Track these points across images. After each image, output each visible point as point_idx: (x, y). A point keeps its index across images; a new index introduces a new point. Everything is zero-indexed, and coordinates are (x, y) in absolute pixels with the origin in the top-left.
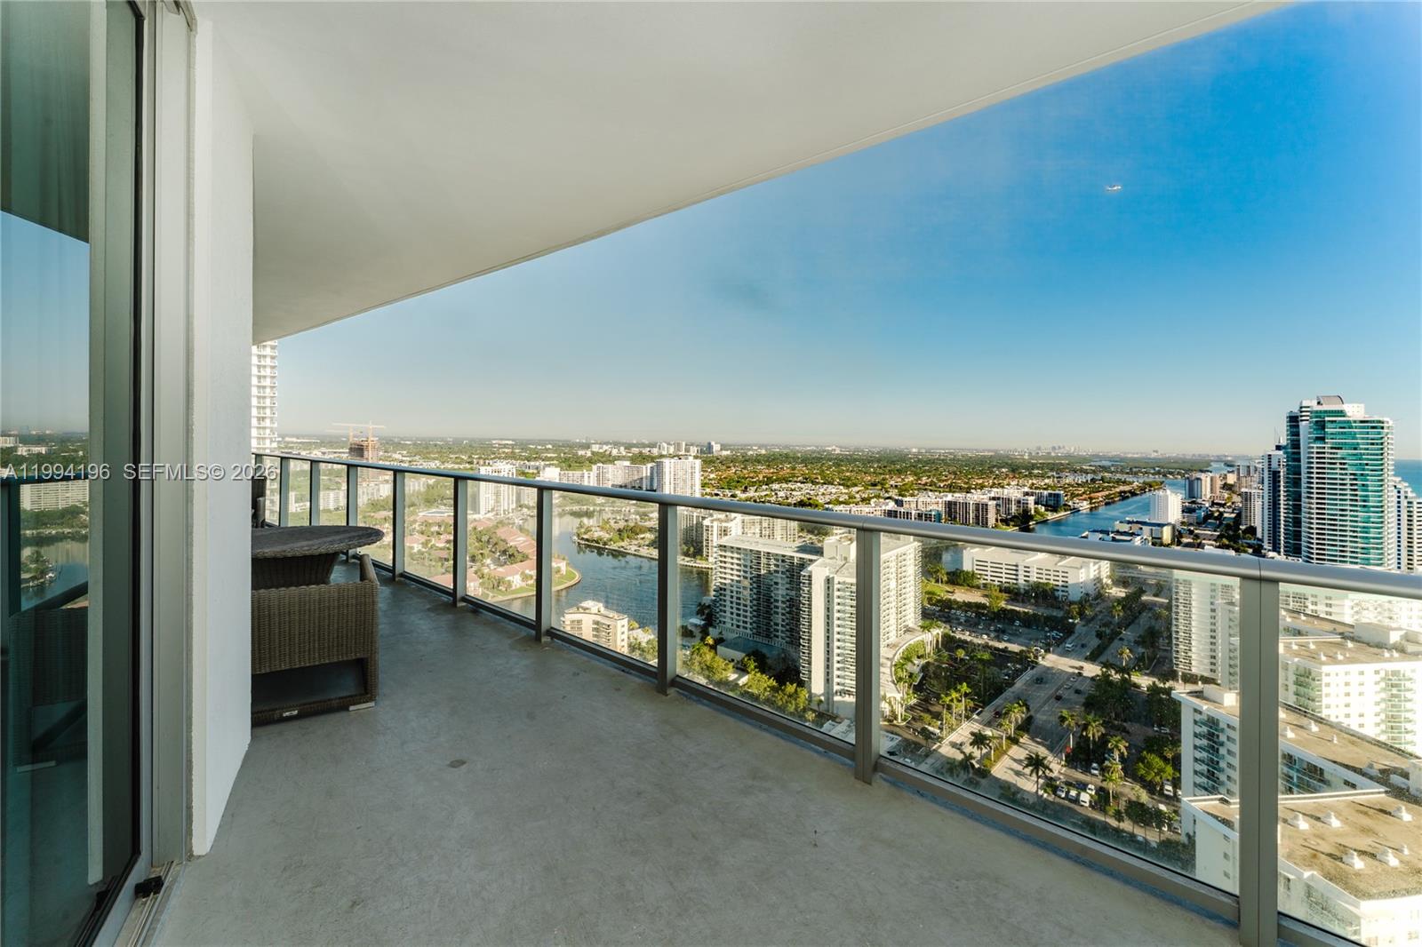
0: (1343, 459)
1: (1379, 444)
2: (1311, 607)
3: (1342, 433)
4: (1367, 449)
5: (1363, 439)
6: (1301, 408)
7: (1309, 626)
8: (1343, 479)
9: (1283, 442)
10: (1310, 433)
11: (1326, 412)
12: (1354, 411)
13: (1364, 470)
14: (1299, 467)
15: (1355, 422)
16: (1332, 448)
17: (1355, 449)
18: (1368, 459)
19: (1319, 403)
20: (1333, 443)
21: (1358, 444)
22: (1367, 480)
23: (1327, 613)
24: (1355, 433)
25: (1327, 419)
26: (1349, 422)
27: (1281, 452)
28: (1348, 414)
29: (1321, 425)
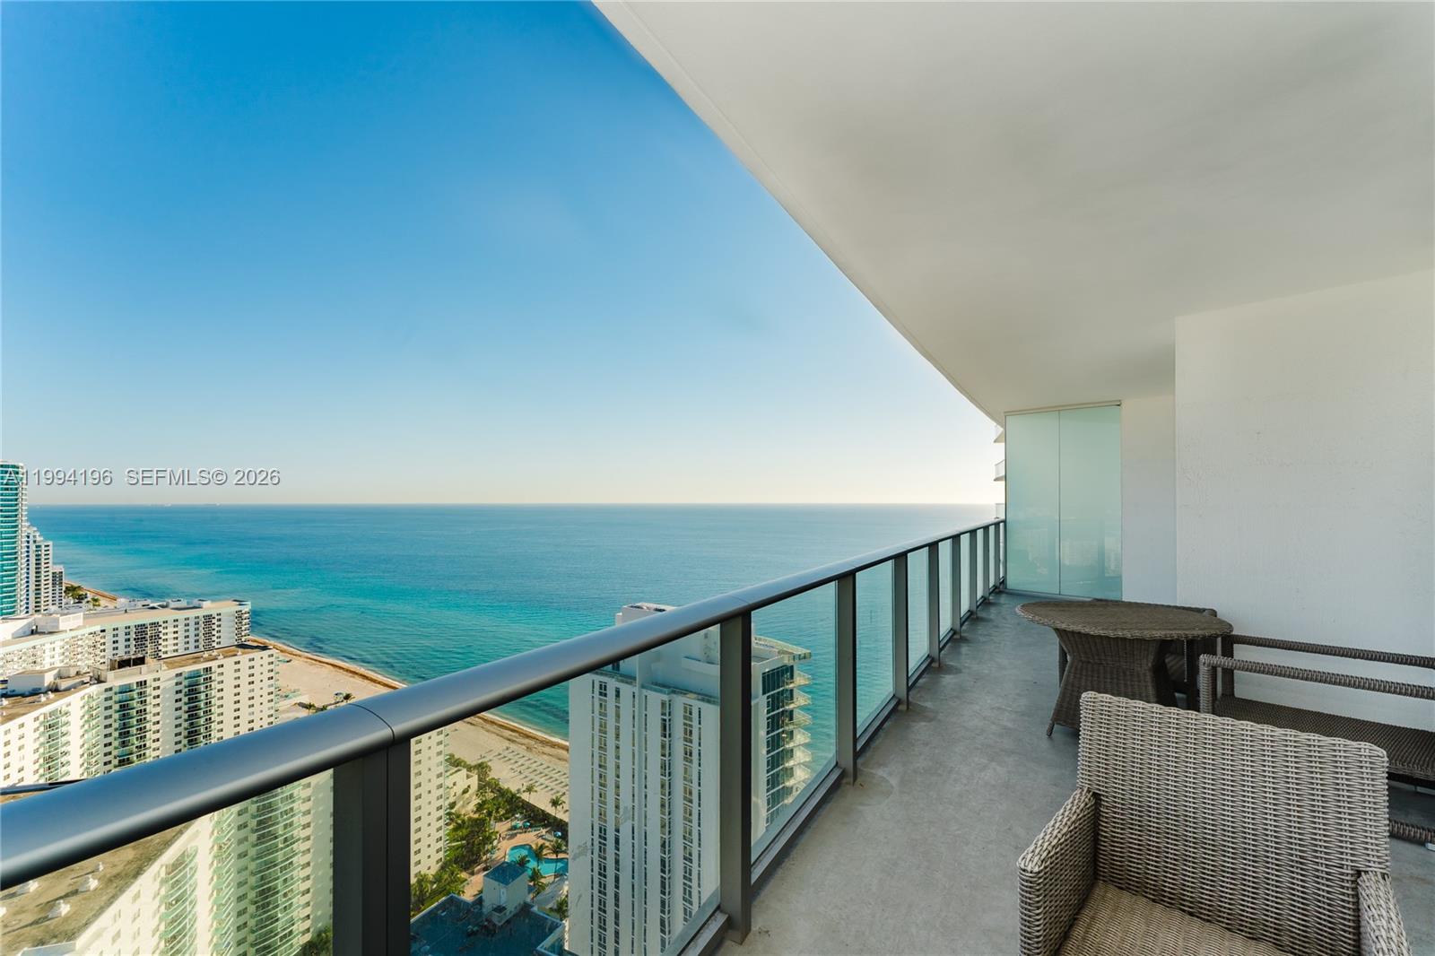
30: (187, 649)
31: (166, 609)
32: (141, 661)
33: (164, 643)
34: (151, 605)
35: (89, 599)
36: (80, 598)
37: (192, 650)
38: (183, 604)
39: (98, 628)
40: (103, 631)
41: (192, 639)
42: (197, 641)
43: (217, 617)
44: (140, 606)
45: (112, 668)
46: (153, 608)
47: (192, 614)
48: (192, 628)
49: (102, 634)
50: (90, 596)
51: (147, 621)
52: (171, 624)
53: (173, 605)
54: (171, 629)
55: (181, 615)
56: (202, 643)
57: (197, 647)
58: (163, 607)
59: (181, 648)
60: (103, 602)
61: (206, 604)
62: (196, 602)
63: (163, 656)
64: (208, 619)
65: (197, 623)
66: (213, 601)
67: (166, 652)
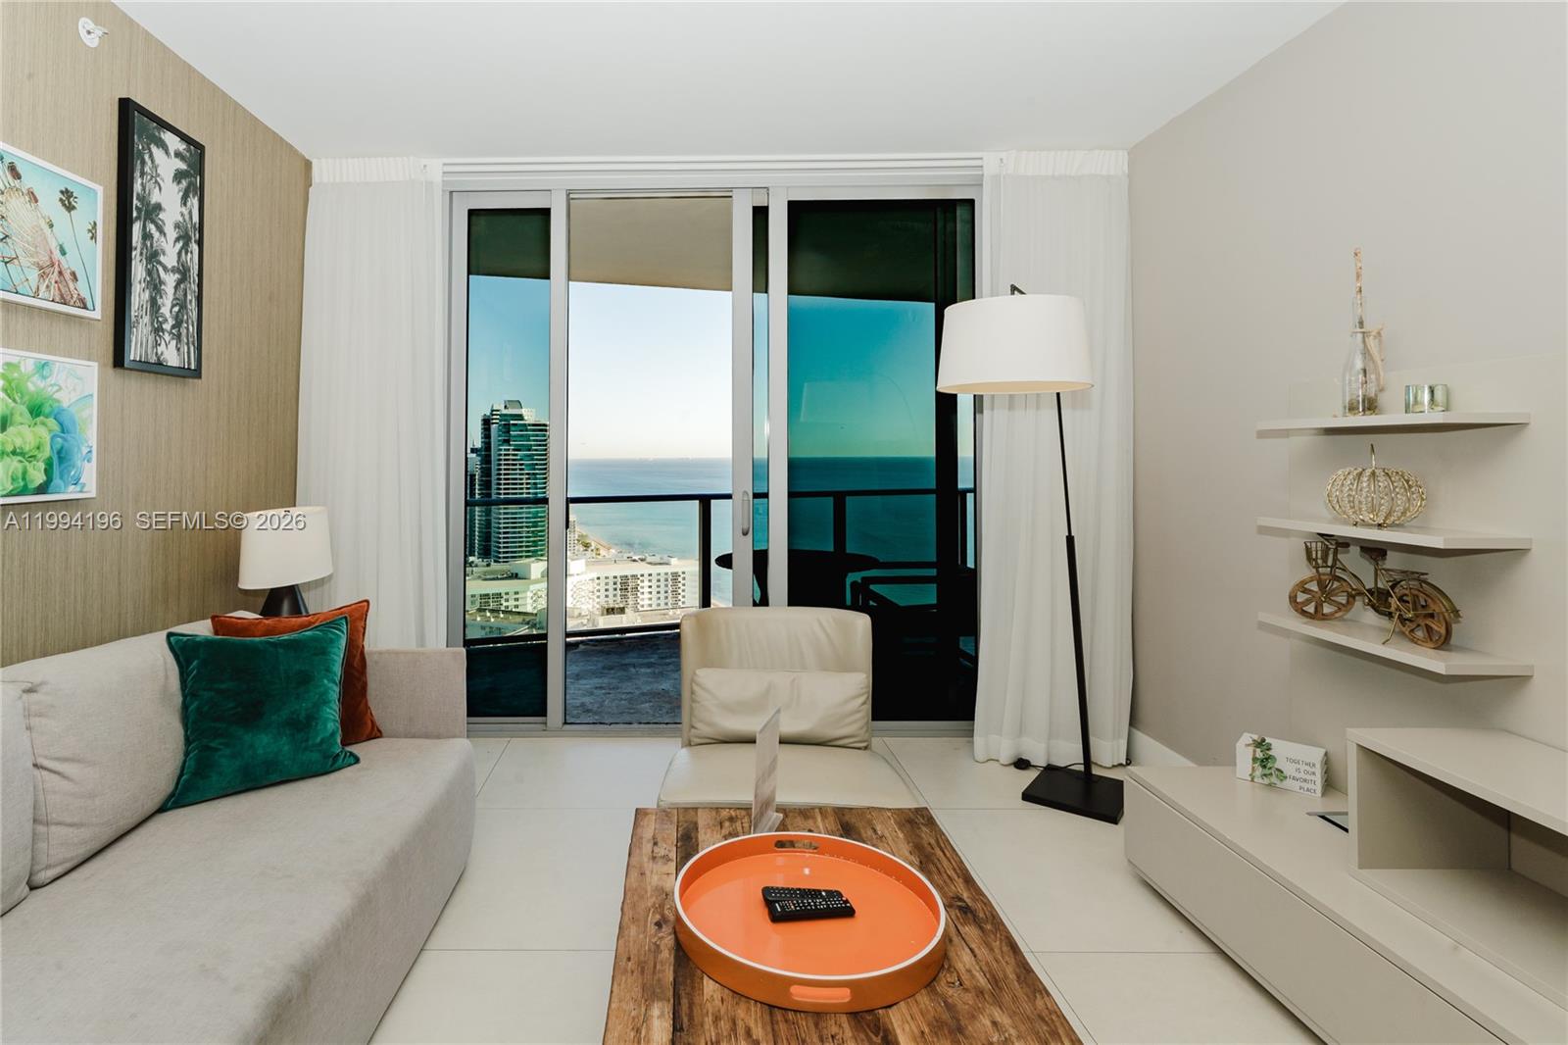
0: (521, 460)
1: (544, 444)
2: (505, 604)
3: (522, 436)
4: (536, 450)
5: (534, 440)
6: (493, 411)
7: (506, 621)
8: (521, 479)
9: (478, 445)
10: (499, 436)
11: (511, 415)
12: (530, 416)
13: (535, 469)
14: (490, 468)
15: (529, 425)
16: (514, 450)
17: (529, 450)
18: (537, 460)
19: (505, 407)
20: (515, 445)
21: (531, 445)
22: (536, 479)
23: (517, 606)
24: (529, 436)
25: (512, 422)
26: (525, 425)
27: (474, 455)
28: (526, 418)
29: (507, 428)
30: (659, 605)
31: (643, 563)
32: (622, 611)
33: (641, 597)
34: (634, 558)
35: (593, 548)
36: (587, 546)
37: (663, 606)
38: (657, 559)
39: (595, 576)
40: (598, 578)
41: (662, 595)
42: (667, 598)
43: (682, 576)
44: (625, 558)
45: (602, 615)
46: (634, 561)
47: (663, 569)
48: (662, 584)
49: (597, 581)
50: (593, 545)
51: (629, 573)
52: (646, 577)
53: (649, 559)
54: (646, 583)
55: (654, 570)
56: (670, 601)
57: (666, 604)
58: (642, 560)
59: (654, 602)
60: (603, 552)
61: (674, 561)
62: (666, 559)
63: (641, 609)
64: (675, 575)
65: (667, 580)
66: (679, 559)
67: (643, 606)
